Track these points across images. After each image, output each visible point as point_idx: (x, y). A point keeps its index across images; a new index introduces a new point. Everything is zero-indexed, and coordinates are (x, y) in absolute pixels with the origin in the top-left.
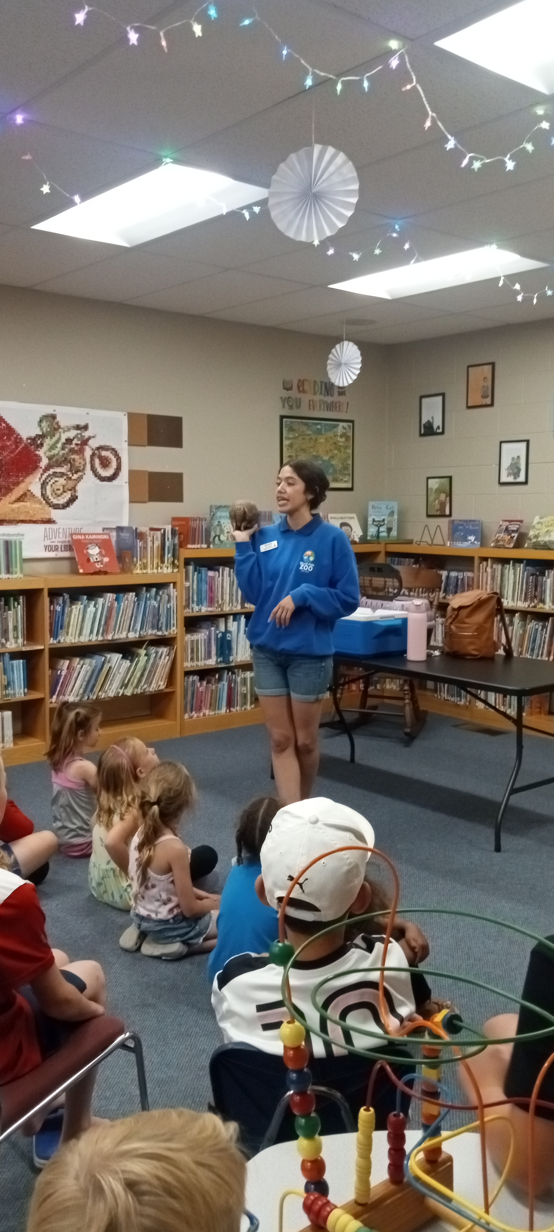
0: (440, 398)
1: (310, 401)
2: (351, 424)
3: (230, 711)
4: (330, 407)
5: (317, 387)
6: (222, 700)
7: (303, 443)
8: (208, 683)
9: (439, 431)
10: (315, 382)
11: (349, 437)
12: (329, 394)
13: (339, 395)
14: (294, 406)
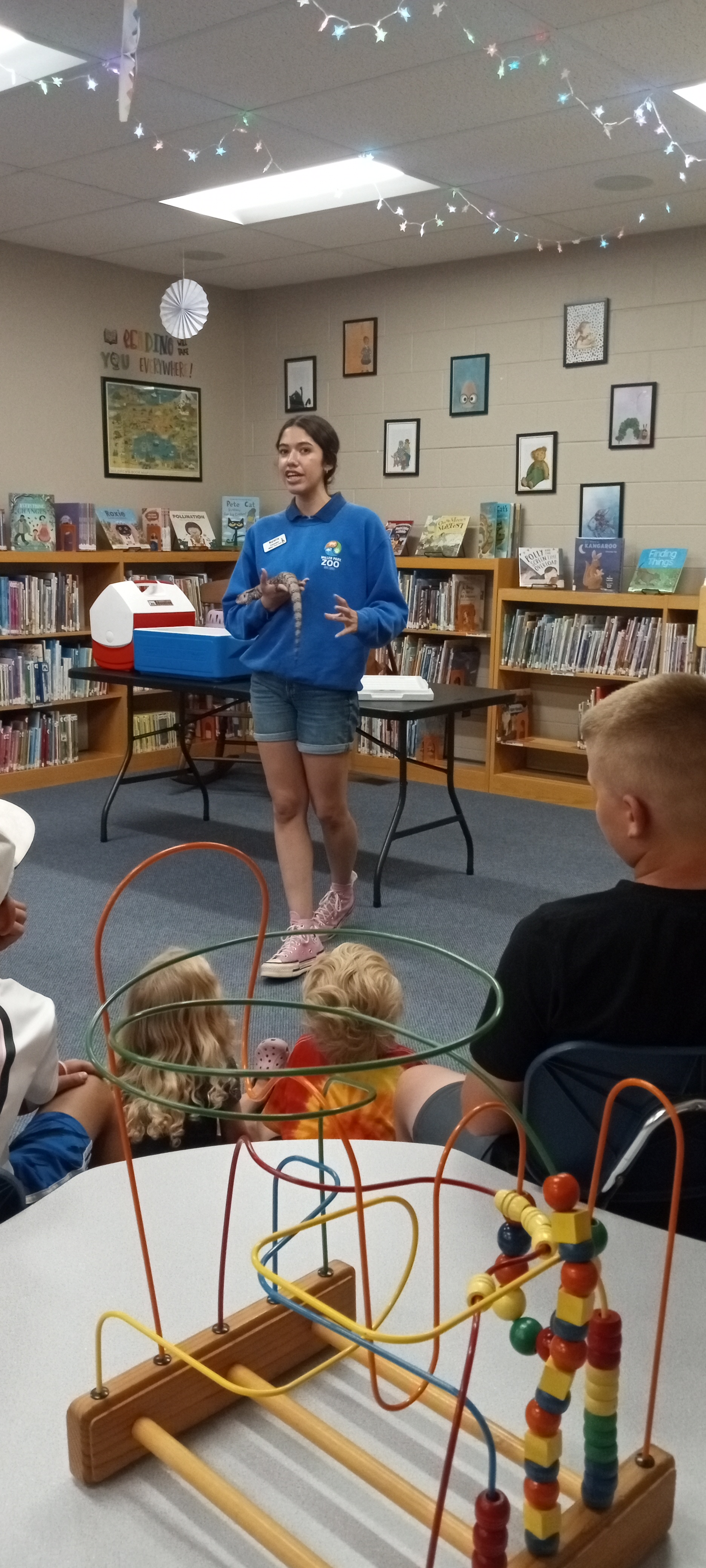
0: (310, 363)
1: (141, 359)
2: (197, 393)
3: (46, 765)
4: (169, 369)
5: (149, 340)
6: (35, 751)
7: (134, 416)
8: (14, 729)
9: (308, 406)
10: (147, 335)
11: (193, 409)
12: (167, 351)
13: (180, 355)
14: (120, 365)
